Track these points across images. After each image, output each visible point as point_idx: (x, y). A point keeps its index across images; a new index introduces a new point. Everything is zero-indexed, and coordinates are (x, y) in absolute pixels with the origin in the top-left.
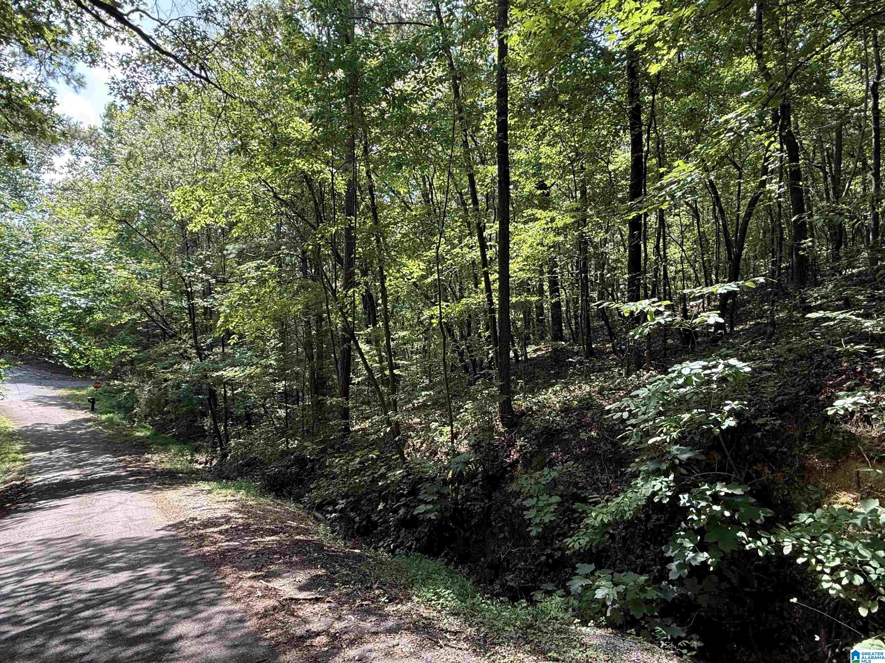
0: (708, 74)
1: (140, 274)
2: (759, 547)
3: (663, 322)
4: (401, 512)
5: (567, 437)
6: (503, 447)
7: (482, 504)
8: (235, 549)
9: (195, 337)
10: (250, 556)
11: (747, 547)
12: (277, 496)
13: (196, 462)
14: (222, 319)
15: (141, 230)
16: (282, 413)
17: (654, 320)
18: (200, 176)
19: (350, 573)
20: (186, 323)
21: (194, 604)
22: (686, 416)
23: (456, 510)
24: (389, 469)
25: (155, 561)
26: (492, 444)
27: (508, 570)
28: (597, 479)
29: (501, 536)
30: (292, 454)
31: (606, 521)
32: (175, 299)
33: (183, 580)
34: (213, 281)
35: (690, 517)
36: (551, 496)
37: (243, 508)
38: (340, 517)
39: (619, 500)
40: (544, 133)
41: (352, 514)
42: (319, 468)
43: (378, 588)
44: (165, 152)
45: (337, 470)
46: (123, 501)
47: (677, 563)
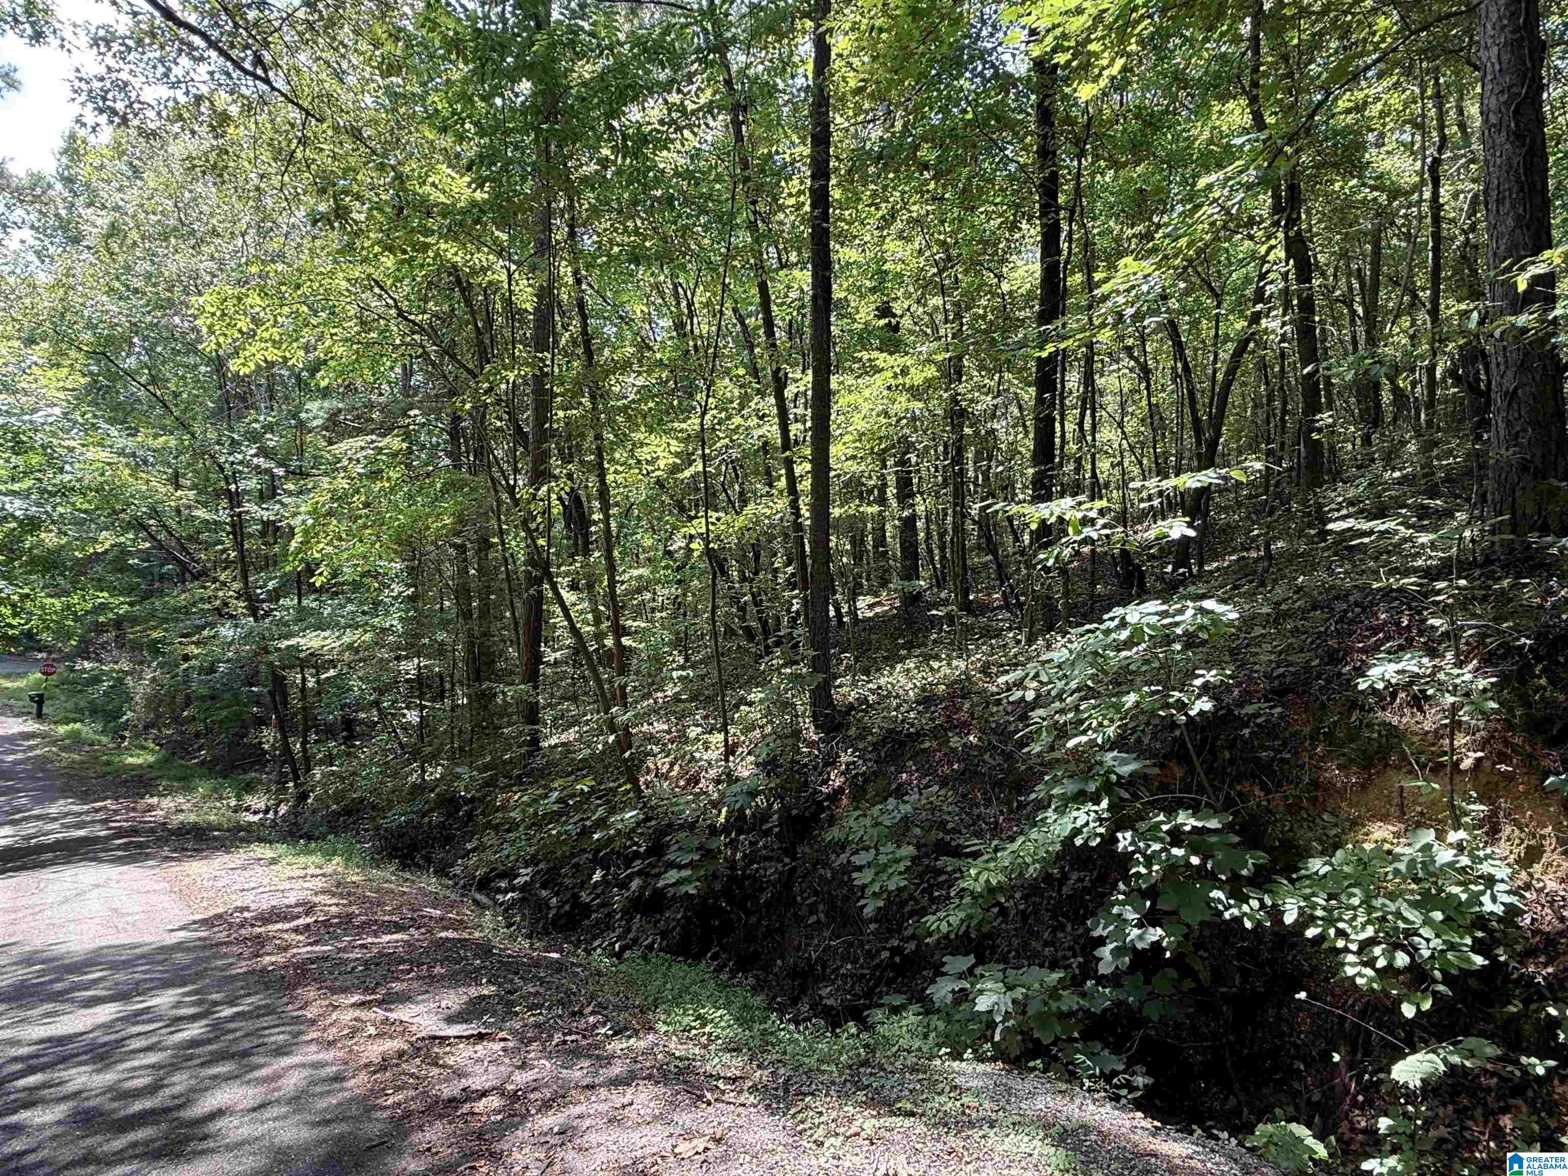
0: (1169, 128)
1: (134, 455)
2: (1245, 914)
3: (1095, 536)
4: (635, 884)
5: (927, 745)
6: (815, 768)
7: (779, 866)
8: (325, 958)
9: (245, 578)
10: (353, 969)
11: (1227, 915)
12: (404, 867)
13: (247, 809)
14: (298, 538)
15: (137, 372)
16: (413, 717)
17: (1081, 532)
18: (254, 269)
19: (542, 990)
20: (224, 551)
21: (245, 1054)
22: (1131, 699)
23: (732, 879)
24: (612, 811)
25: (167, 984)
26: (798, 762)
27: (824, 978)
28: (979, 816)
29: (813, 919)
30: (432, 791)
31: (994, 882)
32: (205, 505)
33: (222, 1014)
34: (280, 472)
35: (1133, 871)
36: (899, 847)
37: (339, 888)
38: (523, 900)
39: (1015, 846)
40: (893, 215)
41: (544, 893)
42: (483, 813)
43: (593, 1013)
44: (183, 224)
45: (515, 815)
46: (101, 881)
47: (1111, 946)
